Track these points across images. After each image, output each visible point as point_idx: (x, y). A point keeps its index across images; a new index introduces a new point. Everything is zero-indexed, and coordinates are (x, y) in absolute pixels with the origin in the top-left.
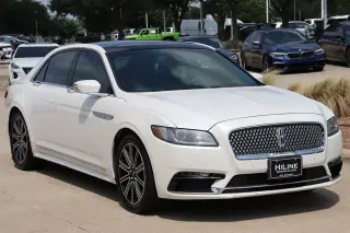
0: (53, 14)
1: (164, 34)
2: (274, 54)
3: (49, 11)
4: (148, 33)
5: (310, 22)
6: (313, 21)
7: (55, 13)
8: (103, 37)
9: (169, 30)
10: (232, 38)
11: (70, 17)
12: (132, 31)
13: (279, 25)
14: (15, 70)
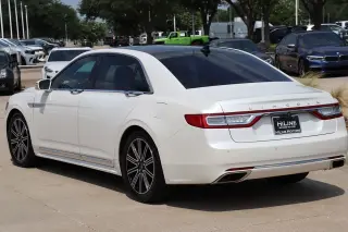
0: (82, 18)
1: (193, 37)
2: (310, 58)
3: (78, 14)
4: (176, 36)
5: (341, 24)
6: (343, 23)
7: (85, 16)
8: (131, 40)
9: (197, 33)
10: (263, 41)
11: (99, 20)
12: (160, 34)
13: (310, 28)
14: (49, 74)
